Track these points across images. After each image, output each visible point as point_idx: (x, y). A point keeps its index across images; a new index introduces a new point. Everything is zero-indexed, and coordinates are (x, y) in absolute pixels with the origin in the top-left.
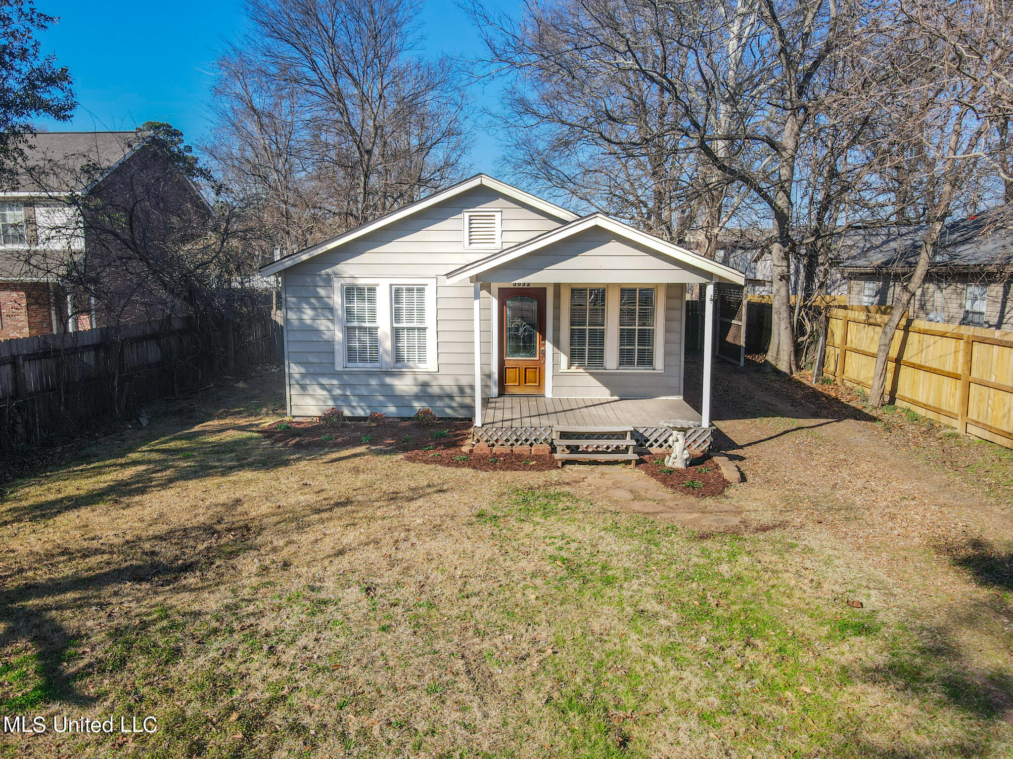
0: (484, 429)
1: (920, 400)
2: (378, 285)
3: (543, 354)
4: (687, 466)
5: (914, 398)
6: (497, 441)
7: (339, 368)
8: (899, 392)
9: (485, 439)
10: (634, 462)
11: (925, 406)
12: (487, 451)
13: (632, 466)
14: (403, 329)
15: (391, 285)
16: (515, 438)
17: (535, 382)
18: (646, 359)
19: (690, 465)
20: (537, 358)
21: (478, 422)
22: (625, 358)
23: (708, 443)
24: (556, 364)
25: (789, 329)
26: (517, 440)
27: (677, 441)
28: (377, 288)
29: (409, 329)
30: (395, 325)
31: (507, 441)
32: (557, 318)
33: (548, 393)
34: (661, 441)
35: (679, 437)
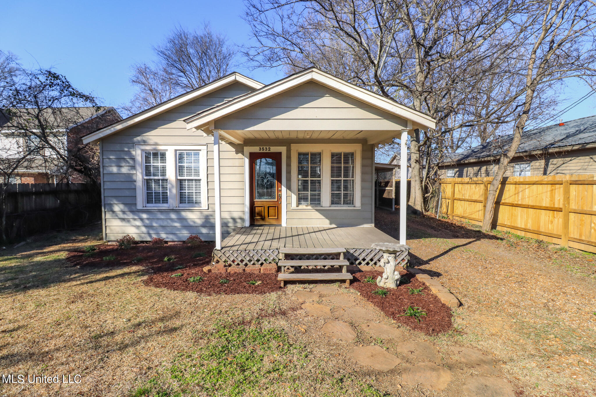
0: (223, 251)
1: (519, 226)
2: (167, 150)
3: (280, 197)
4: (398, 286)
5: (513, 225)
6: (233, 261)
7: (140, 206)
8: (500, 221)
9: (223, 260)
10: (348, 281)
11: (525, 230)
12: (223, 271)
13: (347, 284)
14: (185, 180)
15: (176, 150)
16: (248, 258)
17: (275, 216)
18: (349, 200)
19: (400, 285)
20: (276, 200)
21: (218, 246)
22: (335, 199)
23: (406, 261)
24: (288, 204)
25: (421, 189)
26: (250, 261)
27: (389, 262)
28: (166, 152)
29: (189, 180)
30: (179, 178)
31: (242, 261)
32: (289, 172)
33: (284, 223)
34: (368, 259)
35: (390, 258)
